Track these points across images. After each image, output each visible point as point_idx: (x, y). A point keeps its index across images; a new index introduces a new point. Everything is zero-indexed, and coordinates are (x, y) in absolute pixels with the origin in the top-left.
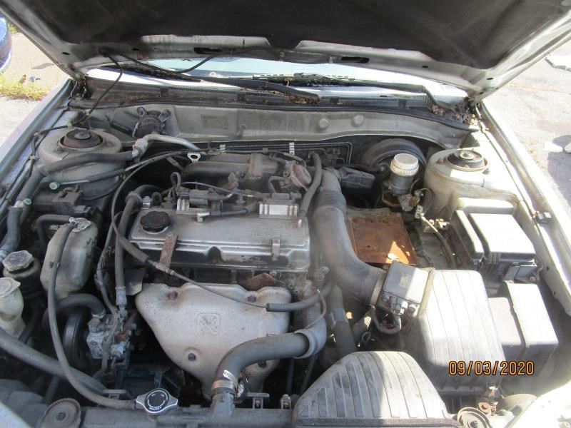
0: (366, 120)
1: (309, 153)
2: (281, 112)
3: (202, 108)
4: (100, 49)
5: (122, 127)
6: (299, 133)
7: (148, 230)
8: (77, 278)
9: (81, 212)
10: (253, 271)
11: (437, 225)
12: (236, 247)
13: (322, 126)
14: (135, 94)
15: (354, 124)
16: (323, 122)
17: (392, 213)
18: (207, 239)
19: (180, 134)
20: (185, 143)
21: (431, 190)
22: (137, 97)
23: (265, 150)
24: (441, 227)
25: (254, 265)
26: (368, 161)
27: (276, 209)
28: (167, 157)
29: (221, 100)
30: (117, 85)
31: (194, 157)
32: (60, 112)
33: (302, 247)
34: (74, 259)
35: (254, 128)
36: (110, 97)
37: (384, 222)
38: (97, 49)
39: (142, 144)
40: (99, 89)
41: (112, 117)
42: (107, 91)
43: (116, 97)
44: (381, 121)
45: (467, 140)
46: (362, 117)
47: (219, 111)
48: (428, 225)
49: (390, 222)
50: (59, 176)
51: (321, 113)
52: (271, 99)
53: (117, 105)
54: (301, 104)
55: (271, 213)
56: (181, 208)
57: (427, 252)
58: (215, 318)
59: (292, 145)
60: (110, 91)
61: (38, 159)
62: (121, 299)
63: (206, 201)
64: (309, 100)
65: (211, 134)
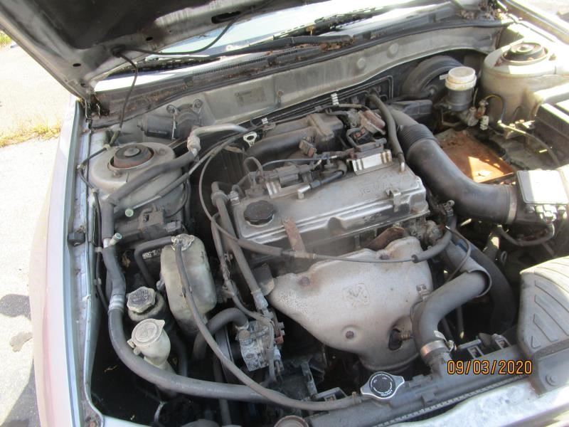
0: (401, 47)
1: (365, 96)
2: (317, 64)
3: (235, 86)
4: (112, 50)
5: (160, 132)
6: (337, 82)
7: (257, 223)
8: (210, 297)
9: (174, 230)
10: (375, 230)
11: (521, 127)
12: (354, 210)
13: (360, 66)
14: (158, 94)
15: (390, 56)
16: (361, 62)
17: (458, 133)
18: (320, 213)
19: (216, 121)
20: (233, 127)
21: (498, 95)
22: (161, 96)
23: (318, 108)
24: (528, 127)
25: (376, 223)
26: (413, 90)
27: (371, 161)
28: (224, 146)
29: (253, 71)
30: (135, 90)
31: (250, 138)
32: (86, 137)
33: (418, 189)
34: (198, 278)
35: (292, 91)
36: (132, 104)
37: (453, 144)
38: (109, 51)
39: (193, 142)
40: (113, 102)
41: (145, 125)
42: (127, 101)
43: (139, 103)
44: (416, 43)
45: (504, 36)
46: (396, 44)
47: (254, 83)
48: (510, 130)
49: (460, 142)
50: (127, 201)
51: (357, 53)
52: (304, 54)
53: (144, 111)
54: (336, 50)
55: (365, 167)
56: (273, 192)
57: (516, 157)
58: (361, 288)
59: (335, 97)
60: (130, 98)
61: (98, 190)
62: (261, 303)
63: (297, 176)
64: (341, 43)
65: (247, 111)
